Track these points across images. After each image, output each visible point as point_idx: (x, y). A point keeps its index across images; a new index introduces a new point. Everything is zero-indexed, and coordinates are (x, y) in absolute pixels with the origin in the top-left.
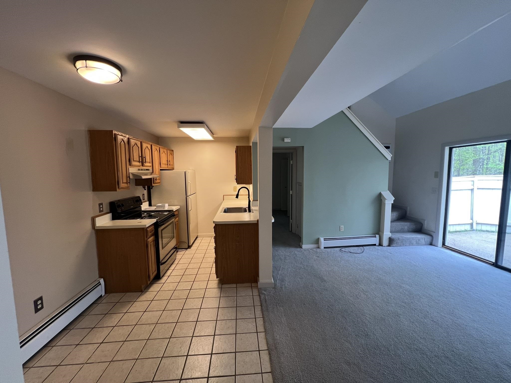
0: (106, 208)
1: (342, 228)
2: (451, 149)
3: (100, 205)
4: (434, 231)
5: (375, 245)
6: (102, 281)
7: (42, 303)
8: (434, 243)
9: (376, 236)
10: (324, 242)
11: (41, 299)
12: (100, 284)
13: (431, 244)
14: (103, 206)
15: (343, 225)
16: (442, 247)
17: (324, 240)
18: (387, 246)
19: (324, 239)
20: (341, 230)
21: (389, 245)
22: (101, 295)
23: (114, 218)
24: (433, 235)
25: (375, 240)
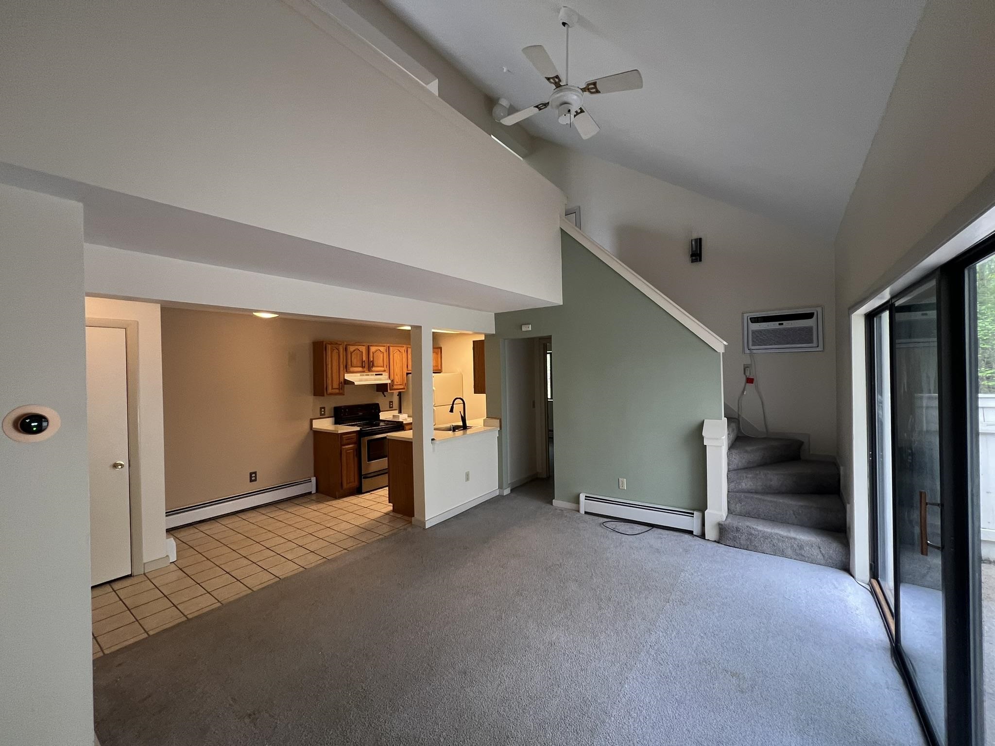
0: (329, 410)
1: (623, 483)
3: (321, 408)
6: (314, 479)
7: (256, 477)
9: (693, 514)
10: (585, 502)
11: (255, 473)
12: (311, 481)
14: (325, 410)
15: (624, 478)
16: (869, 581)
17: (585, 499)
19: (586, 497)
20: (620, 488)
21: (719, 541)
22: (311, 492)
23: (337, 422)
25: (691, 523)
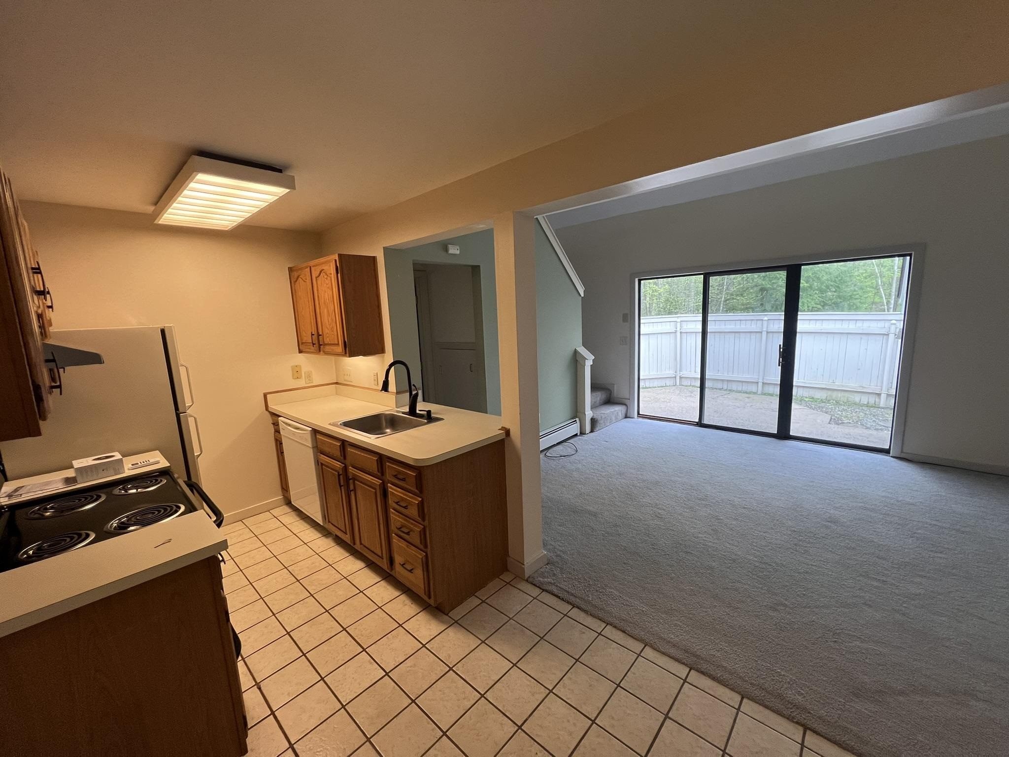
2: (640, 281)
4: (627, 397)
5: (576, 435)
8: (628, 415)
9: (576, 421)
13: (626, 417)
16: (638, 417)
18: (590, 433)
21: (592, 431)
24: (627, 404)
25: (575, 429)
